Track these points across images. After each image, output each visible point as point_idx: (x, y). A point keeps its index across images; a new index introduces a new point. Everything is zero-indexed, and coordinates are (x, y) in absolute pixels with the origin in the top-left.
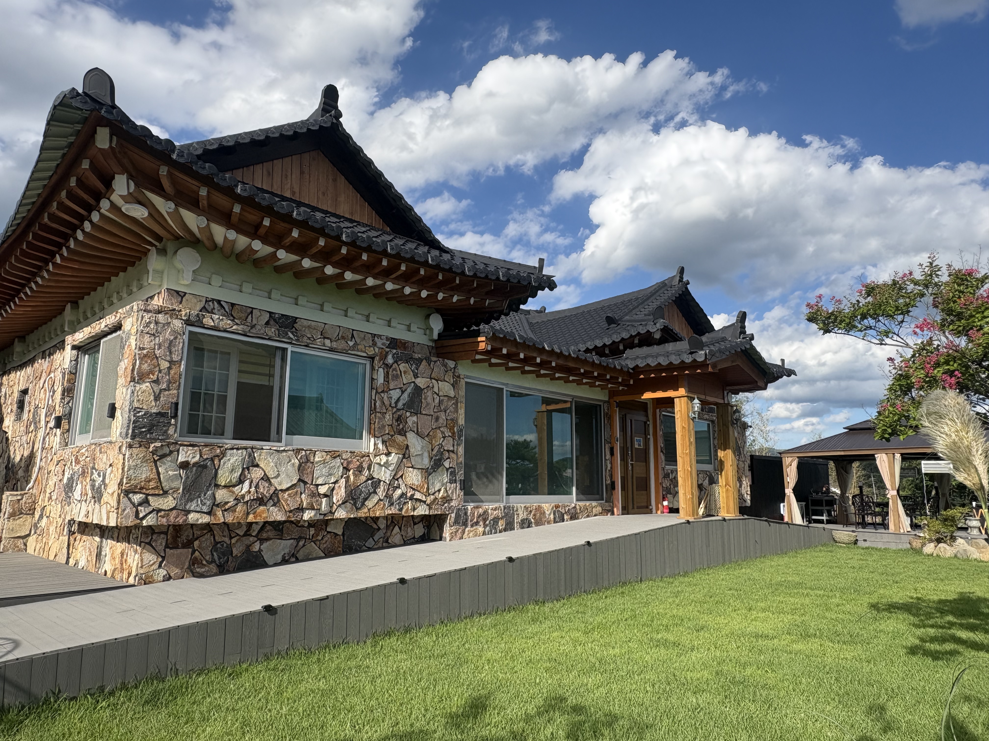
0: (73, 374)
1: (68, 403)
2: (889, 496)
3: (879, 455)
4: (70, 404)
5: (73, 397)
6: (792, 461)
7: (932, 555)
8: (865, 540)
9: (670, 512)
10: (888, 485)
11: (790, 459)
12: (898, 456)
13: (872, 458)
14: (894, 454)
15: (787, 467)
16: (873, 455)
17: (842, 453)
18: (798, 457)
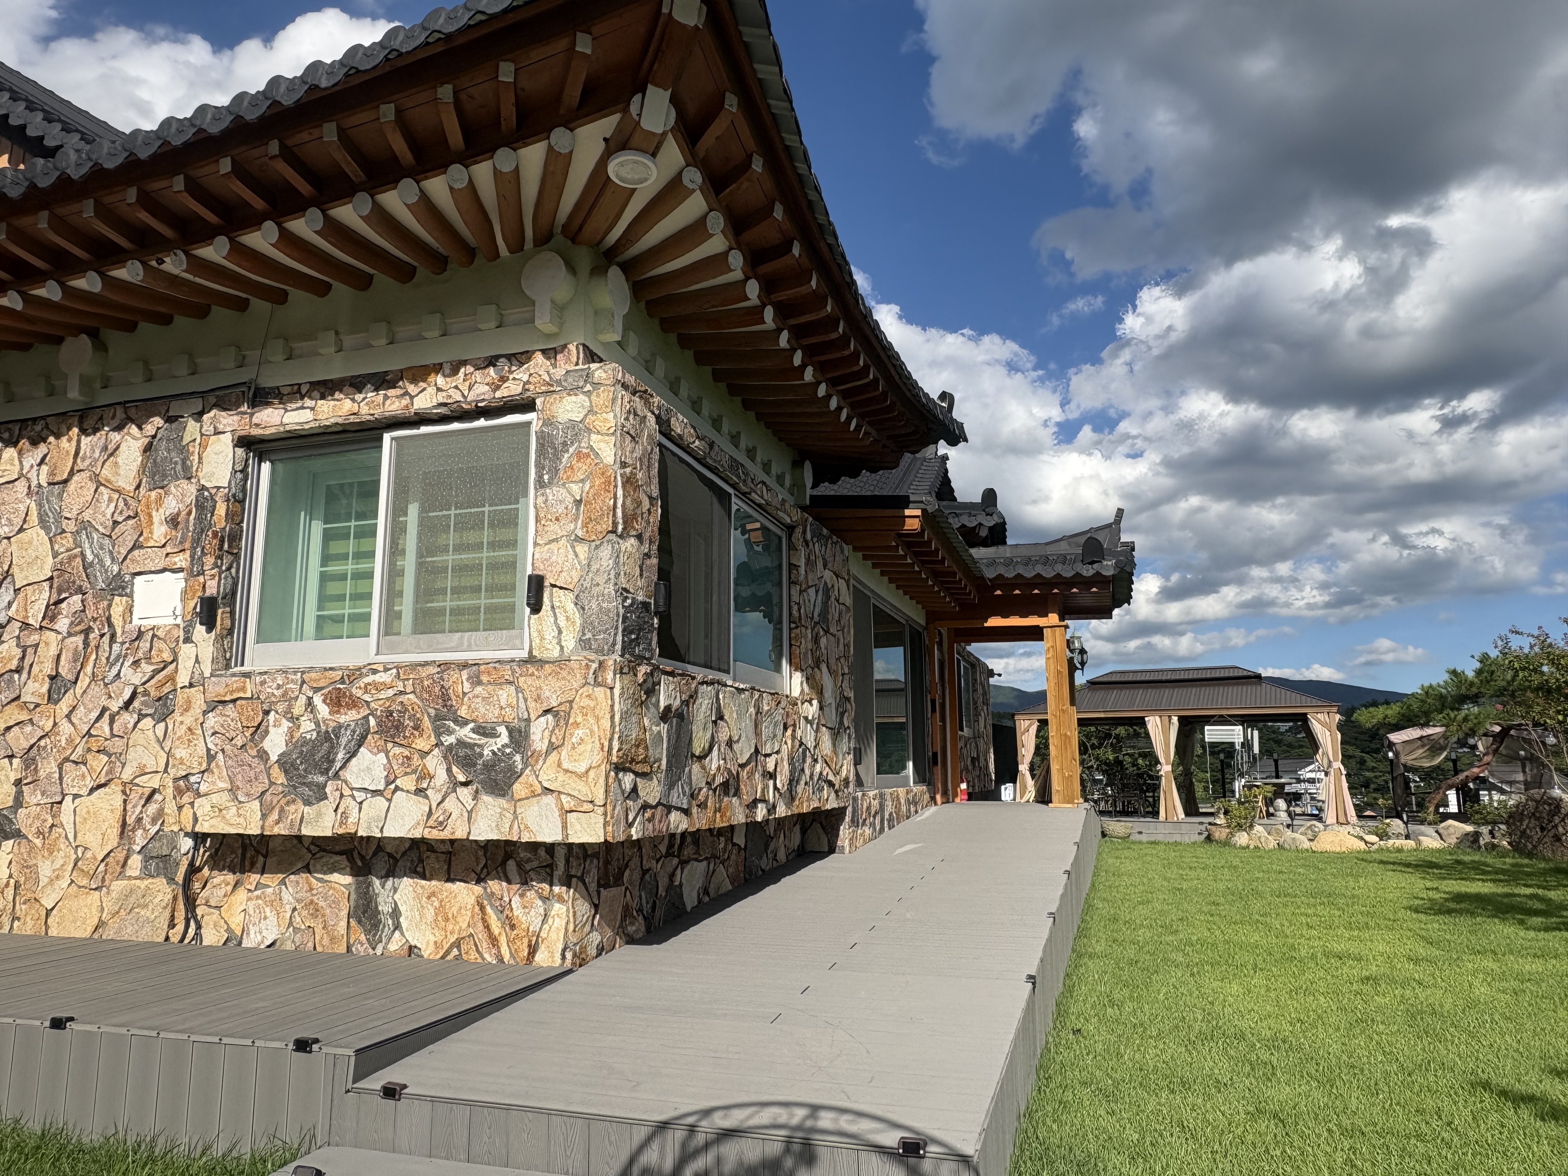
0: (239, 502)
1: (229, 569)
2: (1162, 773)
3: (1151, 718)
4: (233, 571)
5: (237, 556)
6: (1030, 726)
7: (1248, 847)
8: (1140, 833)
9: (969, 799)
10: (1162, 759)
11: (1027, 723)
12: (1175, 719)
13: (1141, 722)
14: (1170, 717)
15: (1023, 733)
16: (1143, 718)
17: (1102, 715)
18: (1039, 721)
